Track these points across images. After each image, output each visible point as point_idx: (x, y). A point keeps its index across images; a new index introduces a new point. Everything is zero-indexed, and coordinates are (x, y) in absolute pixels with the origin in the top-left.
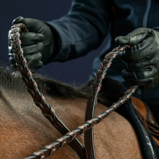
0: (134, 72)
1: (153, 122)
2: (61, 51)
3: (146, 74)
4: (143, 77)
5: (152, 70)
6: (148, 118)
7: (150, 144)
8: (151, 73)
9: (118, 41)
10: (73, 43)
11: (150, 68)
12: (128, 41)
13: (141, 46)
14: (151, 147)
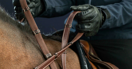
0: (80, 25)
1: (92, 54)
2: (46, 10)
3: (86, 27)
4: (84, 28)
5: (90, 25)
6: (90, 52)
7: (86, 66)
8: (89, 27)
9: (72, 8)
10: (54, 7)
11: (89, 24)
12: (77, 8)
13: (87, 12)
14: (87, 68)
